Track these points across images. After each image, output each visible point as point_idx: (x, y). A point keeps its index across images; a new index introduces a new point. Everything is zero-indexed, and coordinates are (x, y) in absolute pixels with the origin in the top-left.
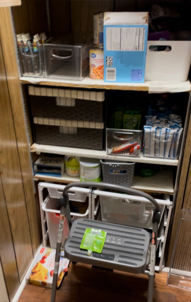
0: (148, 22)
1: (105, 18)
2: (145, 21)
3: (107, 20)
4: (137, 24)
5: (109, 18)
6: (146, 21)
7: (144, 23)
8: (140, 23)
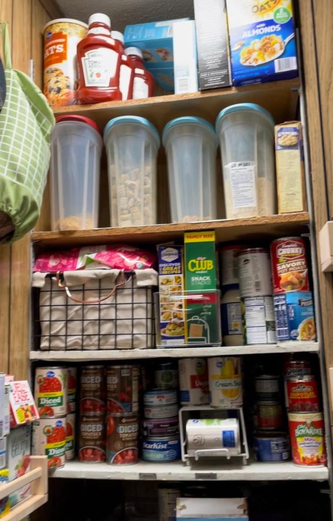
0: (246, 512)
1: (178, 507)
2: (241, 511)
3: (181, 509)
4: (230, 515)
5: (184, 507)
6: (245, 511)
7: (241, 515)
8: (234, 515)
